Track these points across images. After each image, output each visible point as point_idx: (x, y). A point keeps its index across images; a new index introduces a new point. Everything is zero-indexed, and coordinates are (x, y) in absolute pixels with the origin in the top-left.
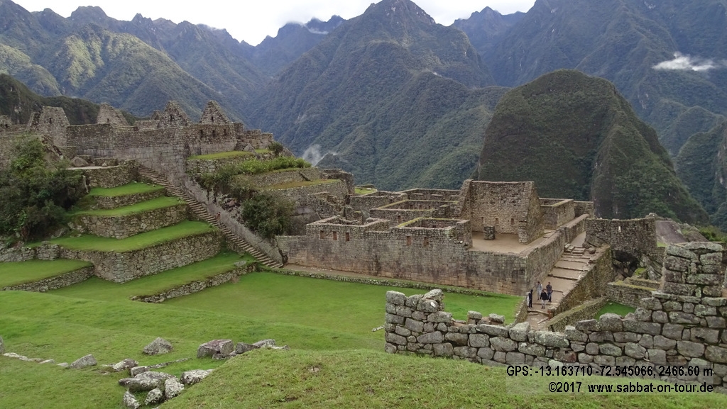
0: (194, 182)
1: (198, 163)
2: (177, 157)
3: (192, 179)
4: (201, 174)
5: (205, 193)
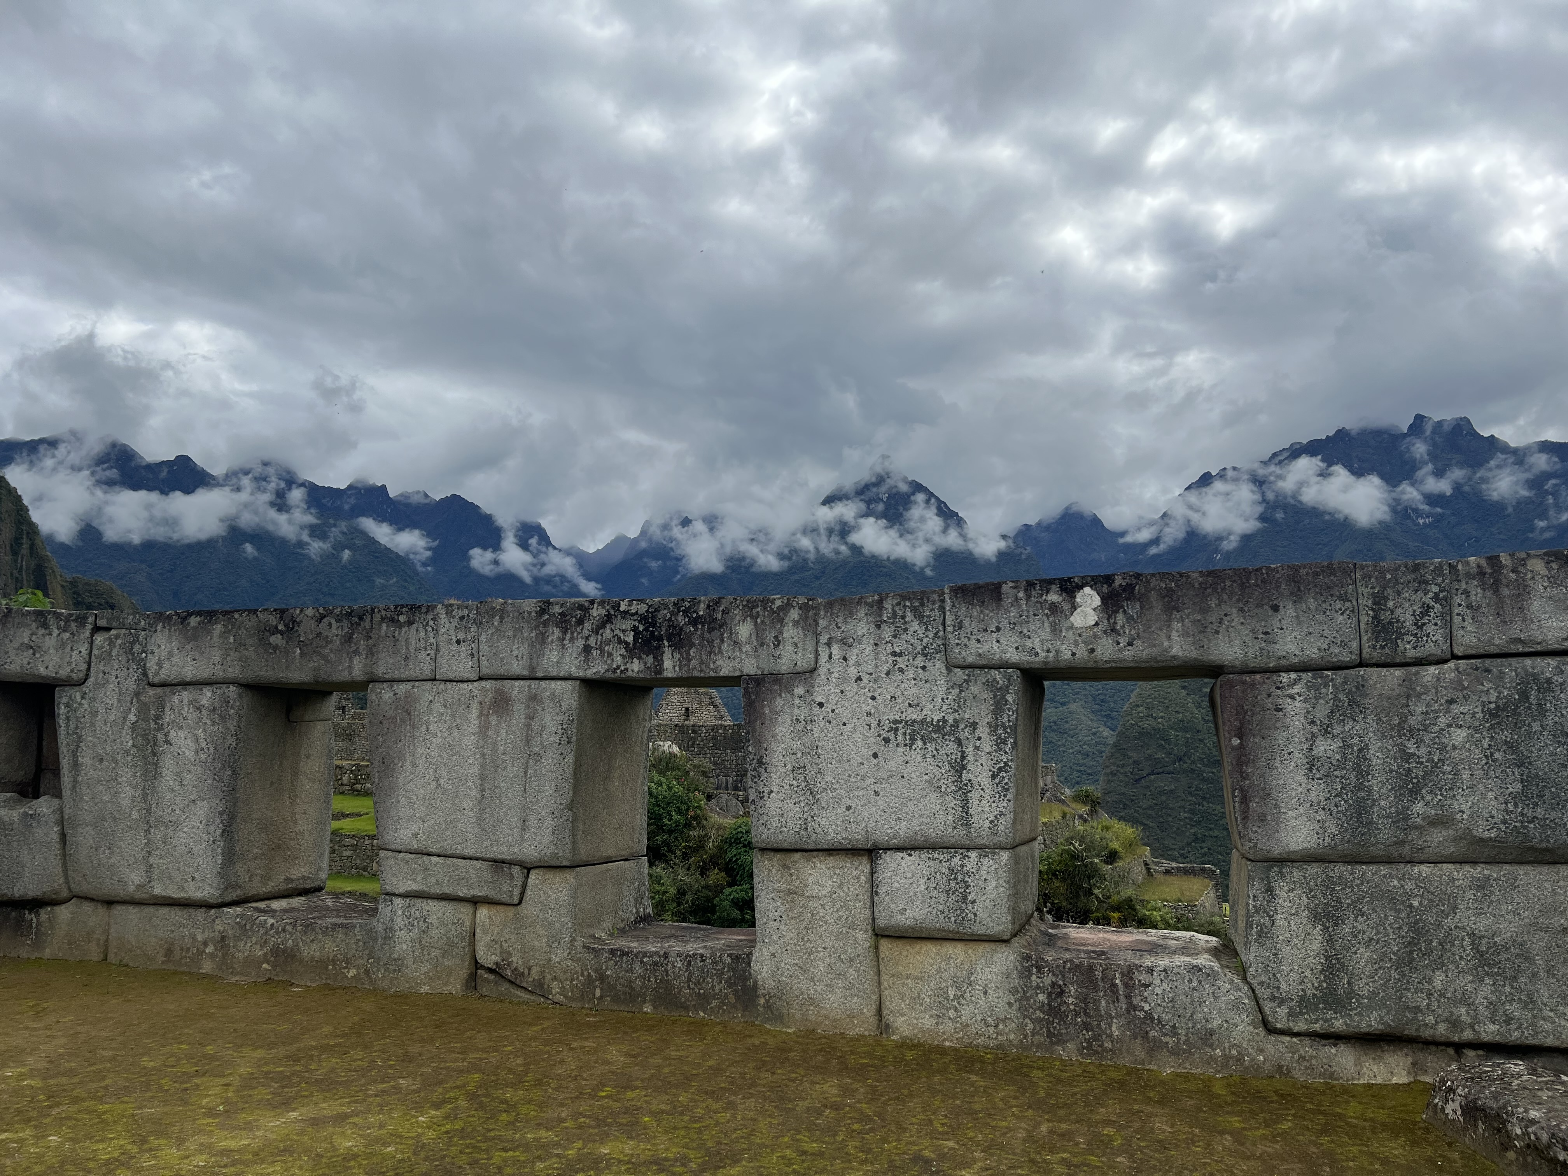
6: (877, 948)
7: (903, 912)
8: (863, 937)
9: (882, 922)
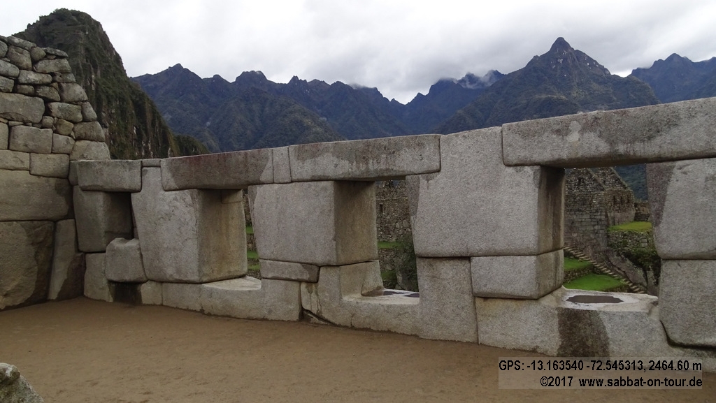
0: (623, 259)
1: (625, 235)
2: (596, 227)
3: (619, 255)
4: (630, 248)
5: (640, 272)
6: (474, 303)
7: (485, 286)
8: (468, 298)
9: (476, 291)
